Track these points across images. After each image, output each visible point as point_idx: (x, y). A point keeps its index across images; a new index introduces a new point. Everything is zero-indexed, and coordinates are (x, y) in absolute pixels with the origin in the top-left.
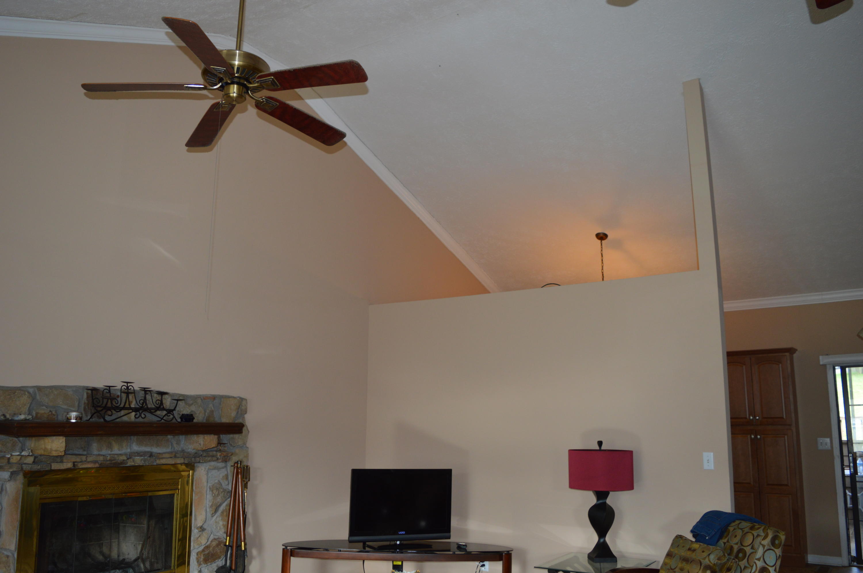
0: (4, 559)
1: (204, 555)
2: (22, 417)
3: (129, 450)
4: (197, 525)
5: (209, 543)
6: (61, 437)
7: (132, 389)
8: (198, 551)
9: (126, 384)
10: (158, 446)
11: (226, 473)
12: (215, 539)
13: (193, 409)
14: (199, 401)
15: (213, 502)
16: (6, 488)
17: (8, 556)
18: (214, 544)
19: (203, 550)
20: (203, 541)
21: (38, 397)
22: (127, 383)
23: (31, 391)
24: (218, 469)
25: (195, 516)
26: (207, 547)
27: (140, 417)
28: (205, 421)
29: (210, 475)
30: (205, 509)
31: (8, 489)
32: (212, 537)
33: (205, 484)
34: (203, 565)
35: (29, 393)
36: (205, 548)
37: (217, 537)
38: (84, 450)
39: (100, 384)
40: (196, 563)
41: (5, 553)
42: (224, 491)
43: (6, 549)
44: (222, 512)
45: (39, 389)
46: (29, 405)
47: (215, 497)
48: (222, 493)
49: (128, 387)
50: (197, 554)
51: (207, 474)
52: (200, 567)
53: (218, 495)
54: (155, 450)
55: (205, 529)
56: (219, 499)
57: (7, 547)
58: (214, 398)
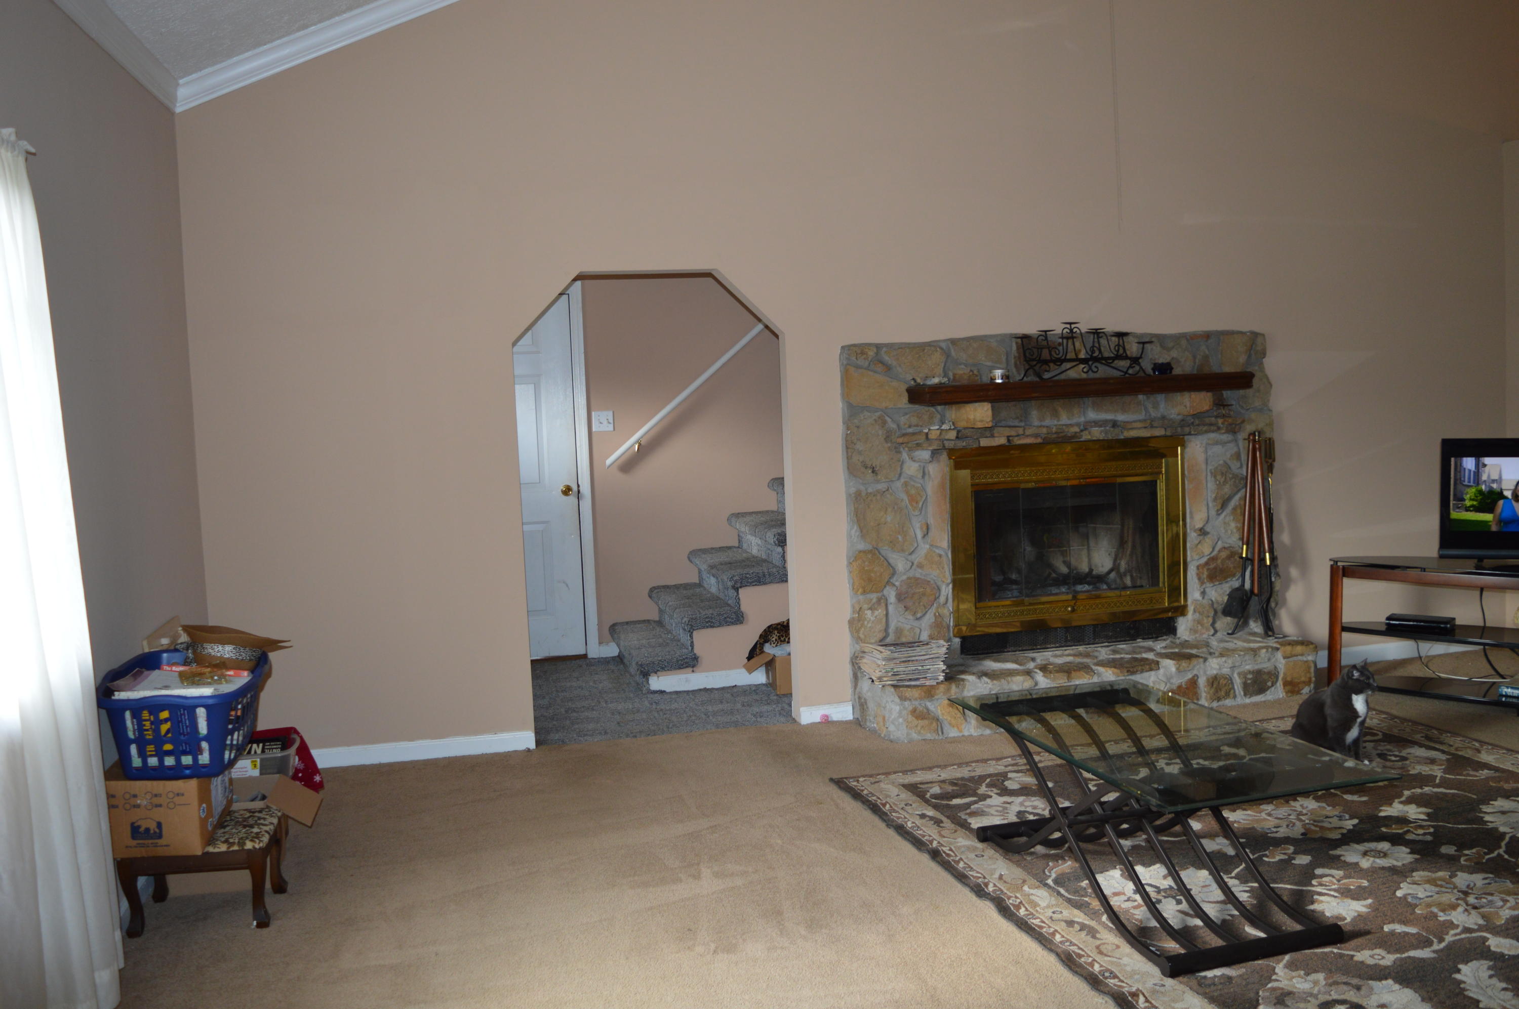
0: (937, 559)
1: (1208, 569)
2: (936, 380)
3: (1082, 419)
4: (1194, 527)
5: (1215, 553)
6: (985, 404)
7: (1078, 331)
8: (1198, 563)
9: (1068, 326)
10: (1124, 411)
11: (1235, 449)
12: (1225, 548)
13: (1175, 356)
14: (1184, 342)
15: (1217, 493)
16: (929, 472)
17: (940, 556)
18: (1224, 554)
19: (1207, 563)
20: (1206, 549)
21: (953, 353)
22: (1071, 324)
23: (943, 345)
24: (1223, 443)
25: (1191, 513)
26: (1213, 559)
27: (1090, 372)
28: (1195, 372)
29: (1209, 453)
30: (1205, 503)
31: (931, 473)
32: (1220, 545)
33: (1204, 466)
34: (1208, 585)
35: (941, 348)
36: (1209, 559)
37: (1228, 545)
38: (1021, 421)
39: (1031, 328)
40: (1197, 581)
41: (937, 551)
42: (1235, 476)
43: (937, 547)
44: (1234, 509)
45: (954, 342)
46: (943, 365)
47: (1220, 486)
48: (1231, 479)
49: (1071, 330)
50: (1198, 567)
51: (1206, 452)
52: (1204, 586)
53: (1225, 482)
54: (1121, 417)
55: (1208, 533)
56: (1227, 490)
57: (939, 545)
58: (1207, 335)
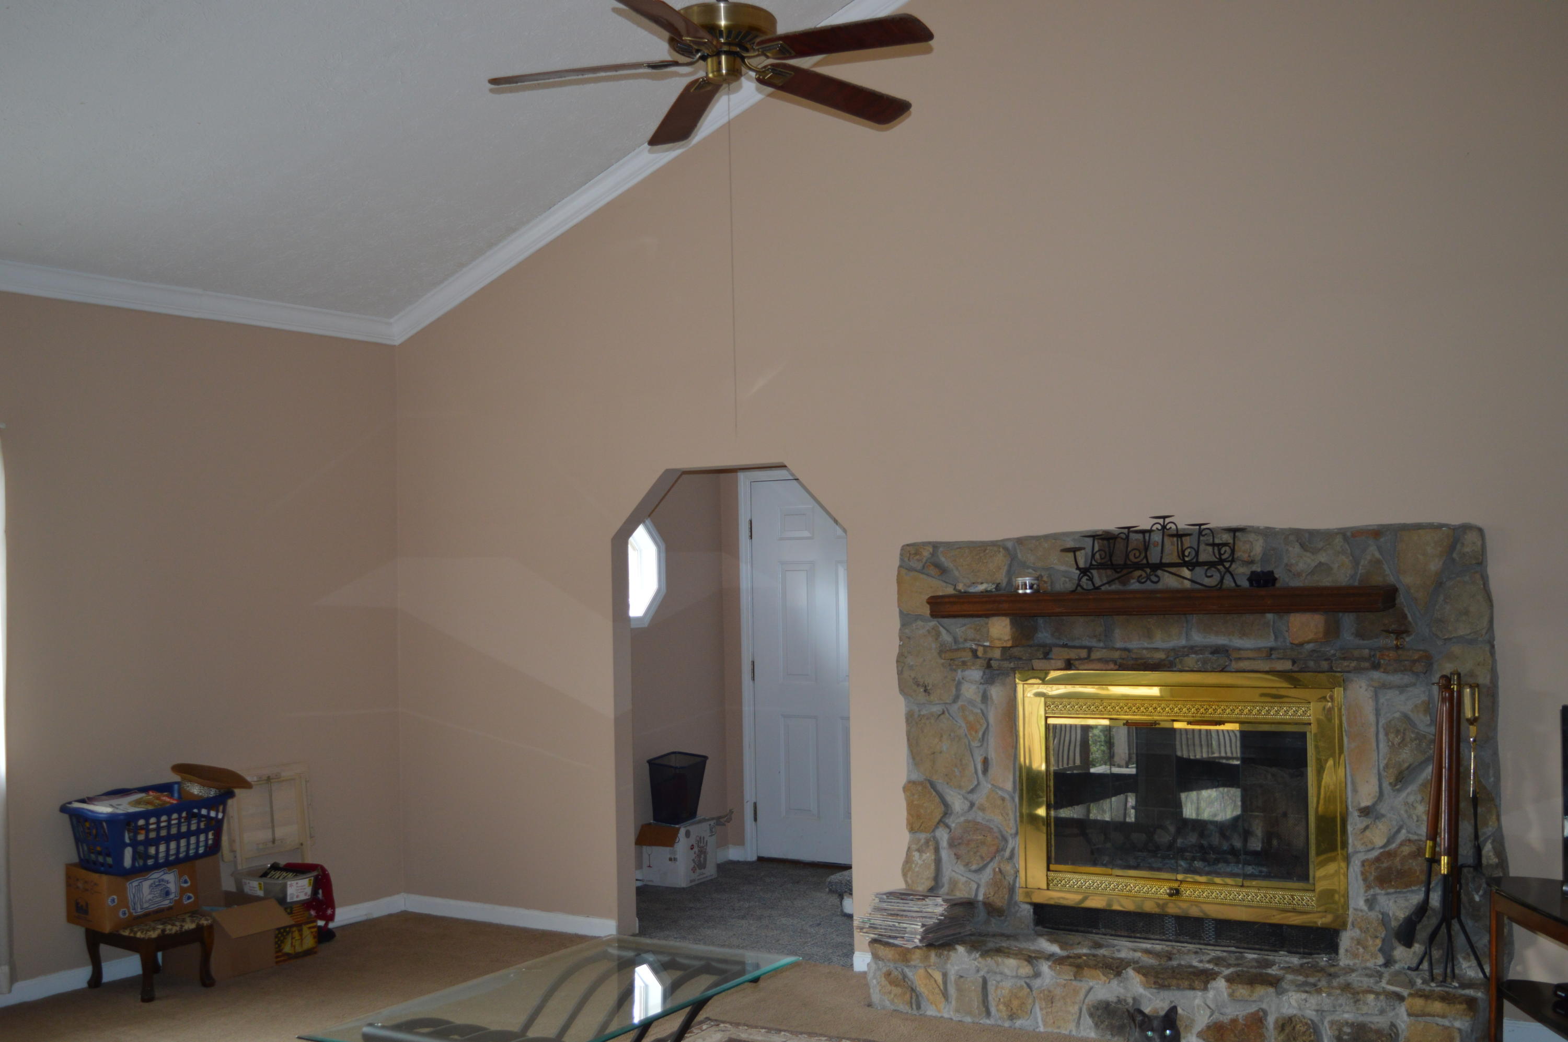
0: (999, 802)
1: (1376, 869)
3: (1183, 642)
4: (1359, 803)
5: (1393, 846)
6: (1004, 618)
7: (1174, 527)
8: (1364, 858)
9: (1161, 521)
10: (1243, 634)
11: (1424, 698)
12: (1410, 840)
13: (1323, 560)
14: (1338, 540)
15: (1390, 759)
16: (991, 697)
17: (1003, 799)
18: (1406, 850)
19: (1378, 859)
20: (1378, 836)
21: (1019, 555)
22: (1164, 518)
23: (1009, 545)
24: (1402, 688)
25: (1353, 783)
26: (1390, 855)
27: (1148, 582)
28: (1356, 584)
29: (1382, 700)
30: (1375, 771)
31: (994, 697)
32: (1403, 835)
33: (1372, 718)
34: (1378, 890)
35: (1006, 549)
36: (1381, 854)
37: (1416, 837)
38: (1100, 640)
39: (1110, 523)
40: (1361, 882)
41: (1000, 793)
42: (1420, 737)
43: (1001, 789)
44: (1424, 785)
45: (1020, 541)
46: (1005, 568)
47: (1394, 749)
48: (1412, 740)
49: (1164, 527)
50: (1363, 863)
51: (1376, 697)
52: (1372, 892)
53: (1403, 743)
54: (1237, 642)
55: (1383, 816)
56: (1406, 756)
57: (1001, 786)
58: (1377, 533)
